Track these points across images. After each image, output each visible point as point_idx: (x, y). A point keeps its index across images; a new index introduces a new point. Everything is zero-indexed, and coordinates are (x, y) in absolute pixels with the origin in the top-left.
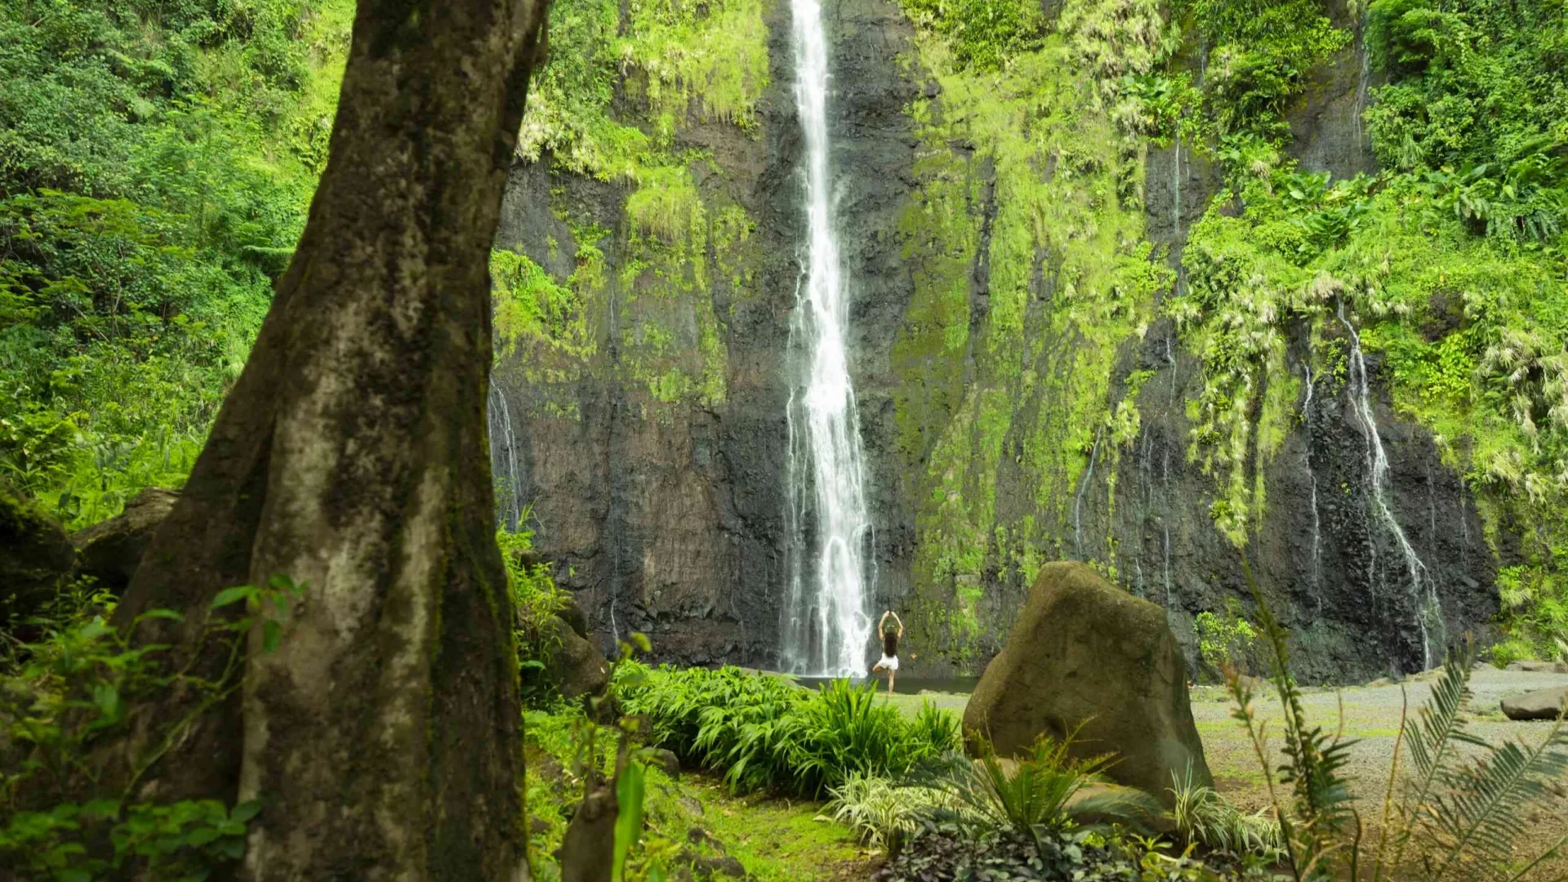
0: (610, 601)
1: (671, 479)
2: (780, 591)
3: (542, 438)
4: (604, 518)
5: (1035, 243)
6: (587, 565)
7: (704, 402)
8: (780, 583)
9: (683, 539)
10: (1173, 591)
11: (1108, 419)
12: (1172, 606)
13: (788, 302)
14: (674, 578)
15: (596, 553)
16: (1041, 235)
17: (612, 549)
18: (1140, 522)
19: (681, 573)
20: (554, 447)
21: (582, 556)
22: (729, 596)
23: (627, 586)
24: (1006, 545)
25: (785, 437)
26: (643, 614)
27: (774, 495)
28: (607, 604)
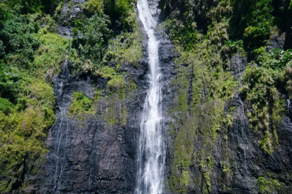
0: (89, 174)
1: (110, 143)
2: (136, 172)
3: (76, 132)
4: (90, 153)
5: (203, 82)
6: (84, 165)
7: (121, 125)
8: (136, 170)
9: (111, 158)
10: (248, 170)
11: (224, 120)
12: (248, 175)
13: (143, 102)
14: (108, 168)
15: (87, 161)
16: (204, 80)
17: (92, 161)
18: (236, 149)
19: (110, 167)
20: (79, 135)
21: (82, 162)
22: (123, 173)
23: (94, 170)
24: (196, 158)
25: (140, 132)
26: (98, 178)
27: (136, 147)
28: (88, 175)
